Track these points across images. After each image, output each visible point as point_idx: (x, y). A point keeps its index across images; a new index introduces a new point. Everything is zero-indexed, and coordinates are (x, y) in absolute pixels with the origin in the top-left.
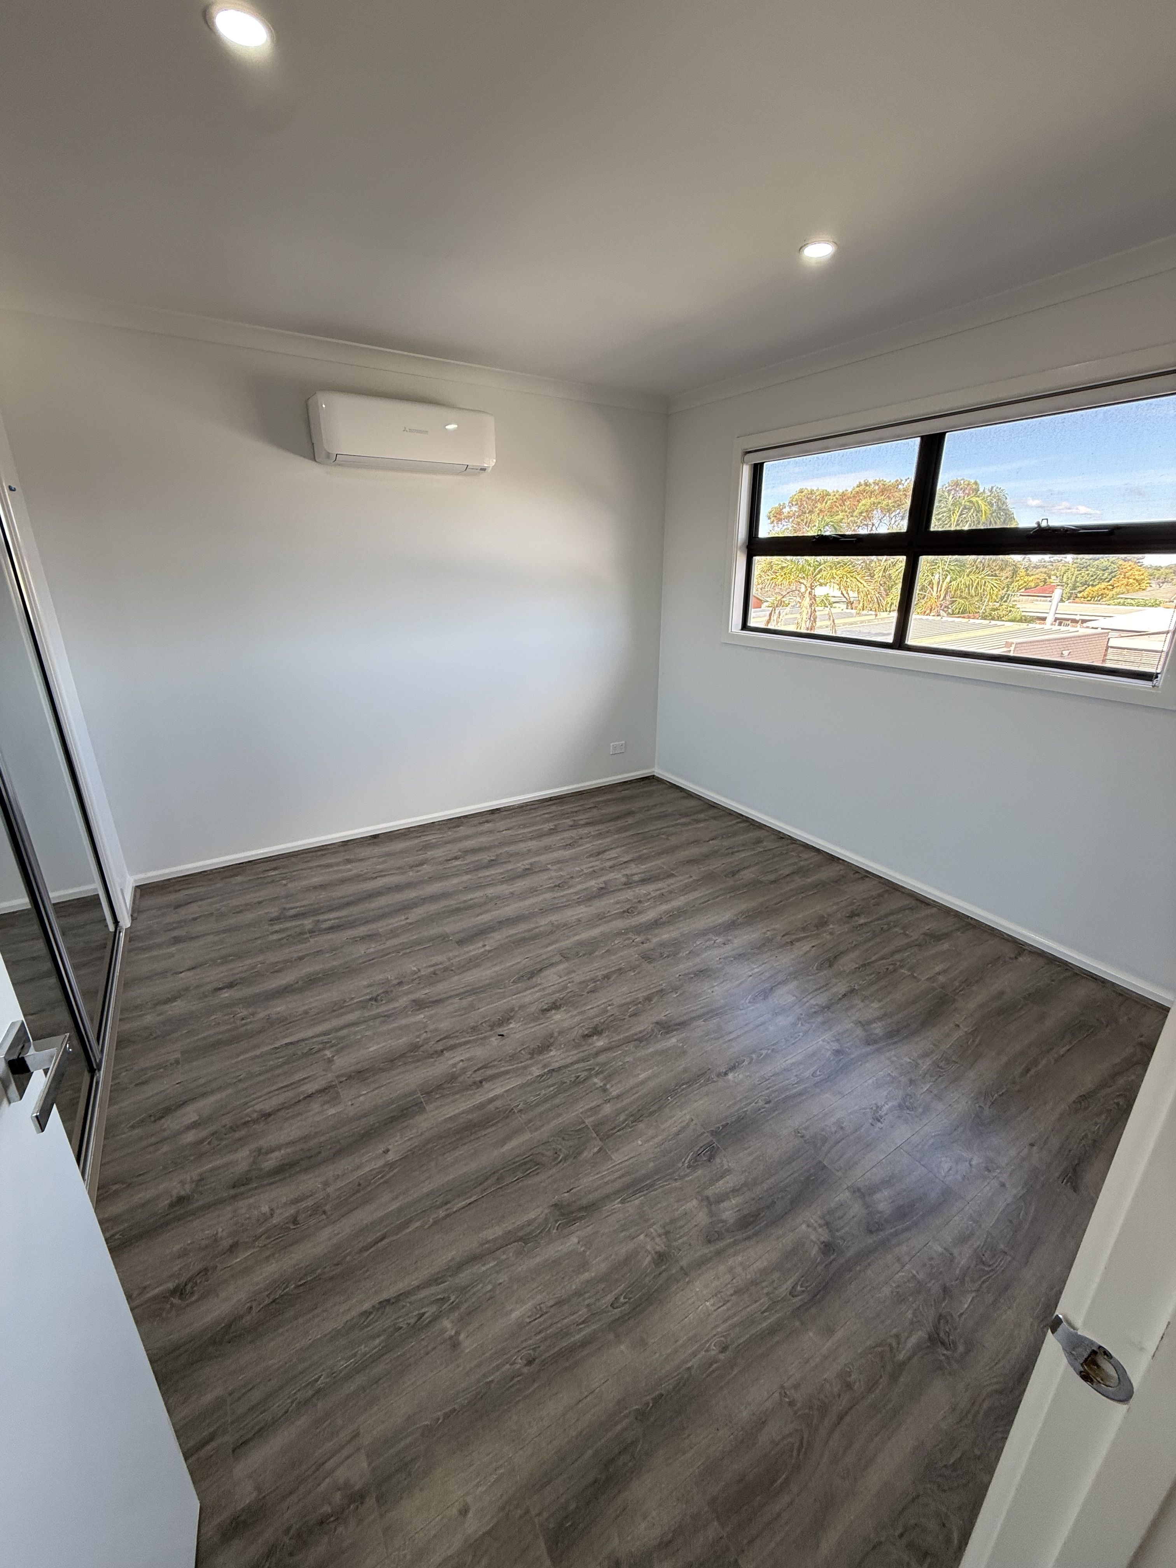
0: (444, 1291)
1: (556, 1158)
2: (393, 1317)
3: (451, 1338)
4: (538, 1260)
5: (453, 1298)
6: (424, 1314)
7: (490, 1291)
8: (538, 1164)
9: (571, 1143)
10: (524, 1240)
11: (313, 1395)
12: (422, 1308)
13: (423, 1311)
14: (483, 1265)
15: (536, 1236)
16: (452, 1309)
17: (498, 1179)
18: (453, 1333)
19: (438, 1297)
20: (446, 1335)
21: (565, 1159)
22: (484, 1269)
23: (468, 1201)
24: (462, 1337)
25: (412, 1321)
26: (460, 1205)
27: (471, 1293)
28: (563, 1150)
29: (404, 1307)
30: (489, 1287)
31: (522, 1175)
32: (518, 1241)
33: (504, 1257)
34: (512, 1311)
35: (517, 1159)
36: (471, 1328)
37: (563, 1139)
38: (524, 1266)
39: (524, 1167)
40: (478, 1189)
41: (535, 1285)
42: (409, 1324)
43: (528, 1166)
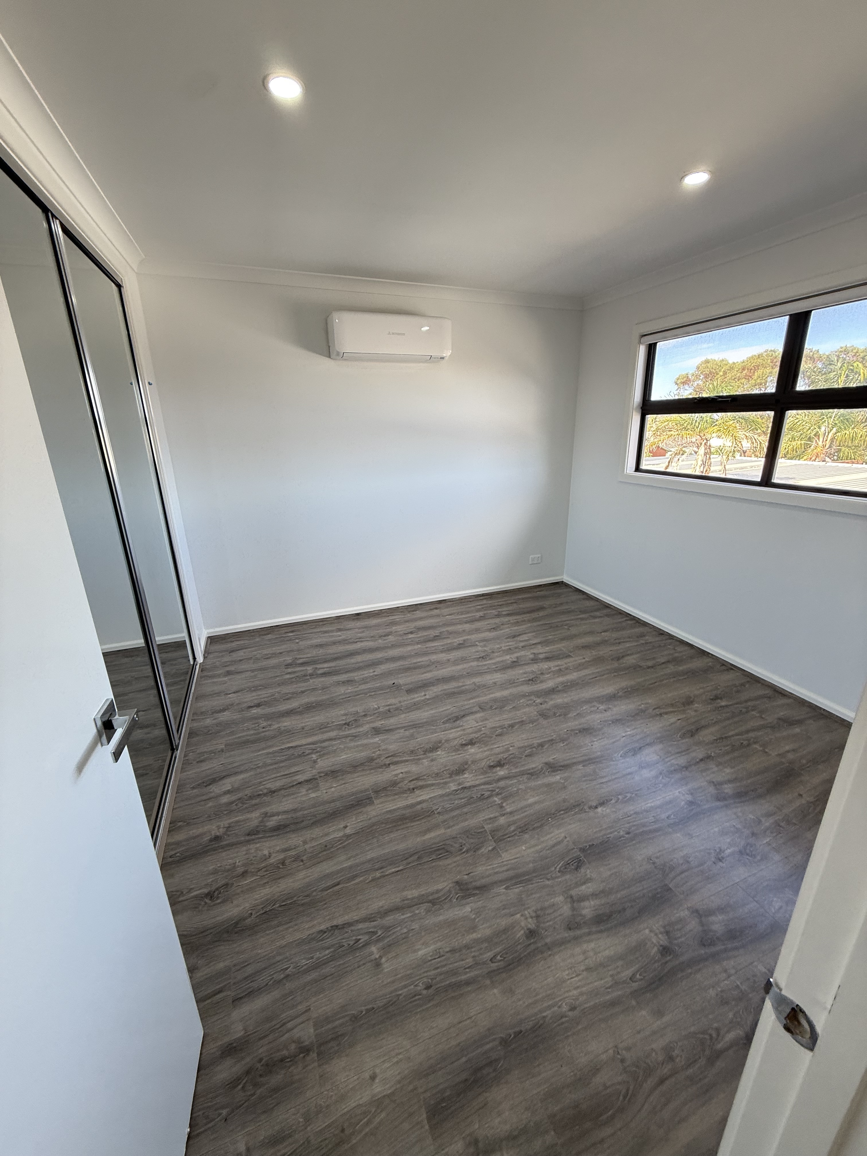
0: (375, 927)
1: (461, 850)
2: (340, 938)
3: (376, 959)
4: (441, 918)
5: (379, 933)
6: (360, 939)
7: (405, 933)
8: (447, 852)
9: (472, 841)
10: (433, 902)
11: (284, 978)
12: (359, 935)
13: (359, 937)
14: (403, 914)
15: (441, 901)
16: (378, 940)
17: (418, 858)
18: (377, 956)
19: (370, 930)
20: (373, 957)
21: (467, 851)
22: (403, 917)
23: (397, 869)
24: (384, 960)
25: (352, 943)
26: (390, 871)
27: (391, 932)
28: (467, 845)
29: (347, 932)
30: (405, 930)
31: (435, 858)
32: (428, 902)
33: (417, 912)
34: (419, 950)
35: (433, 846)
36: (390, 956)
37: (467, 837)
38: (431, 920)
39: (438, 852)
40: (405, 862)
41: (437, 935)
42: (349, 944)
43: (440, 852)
